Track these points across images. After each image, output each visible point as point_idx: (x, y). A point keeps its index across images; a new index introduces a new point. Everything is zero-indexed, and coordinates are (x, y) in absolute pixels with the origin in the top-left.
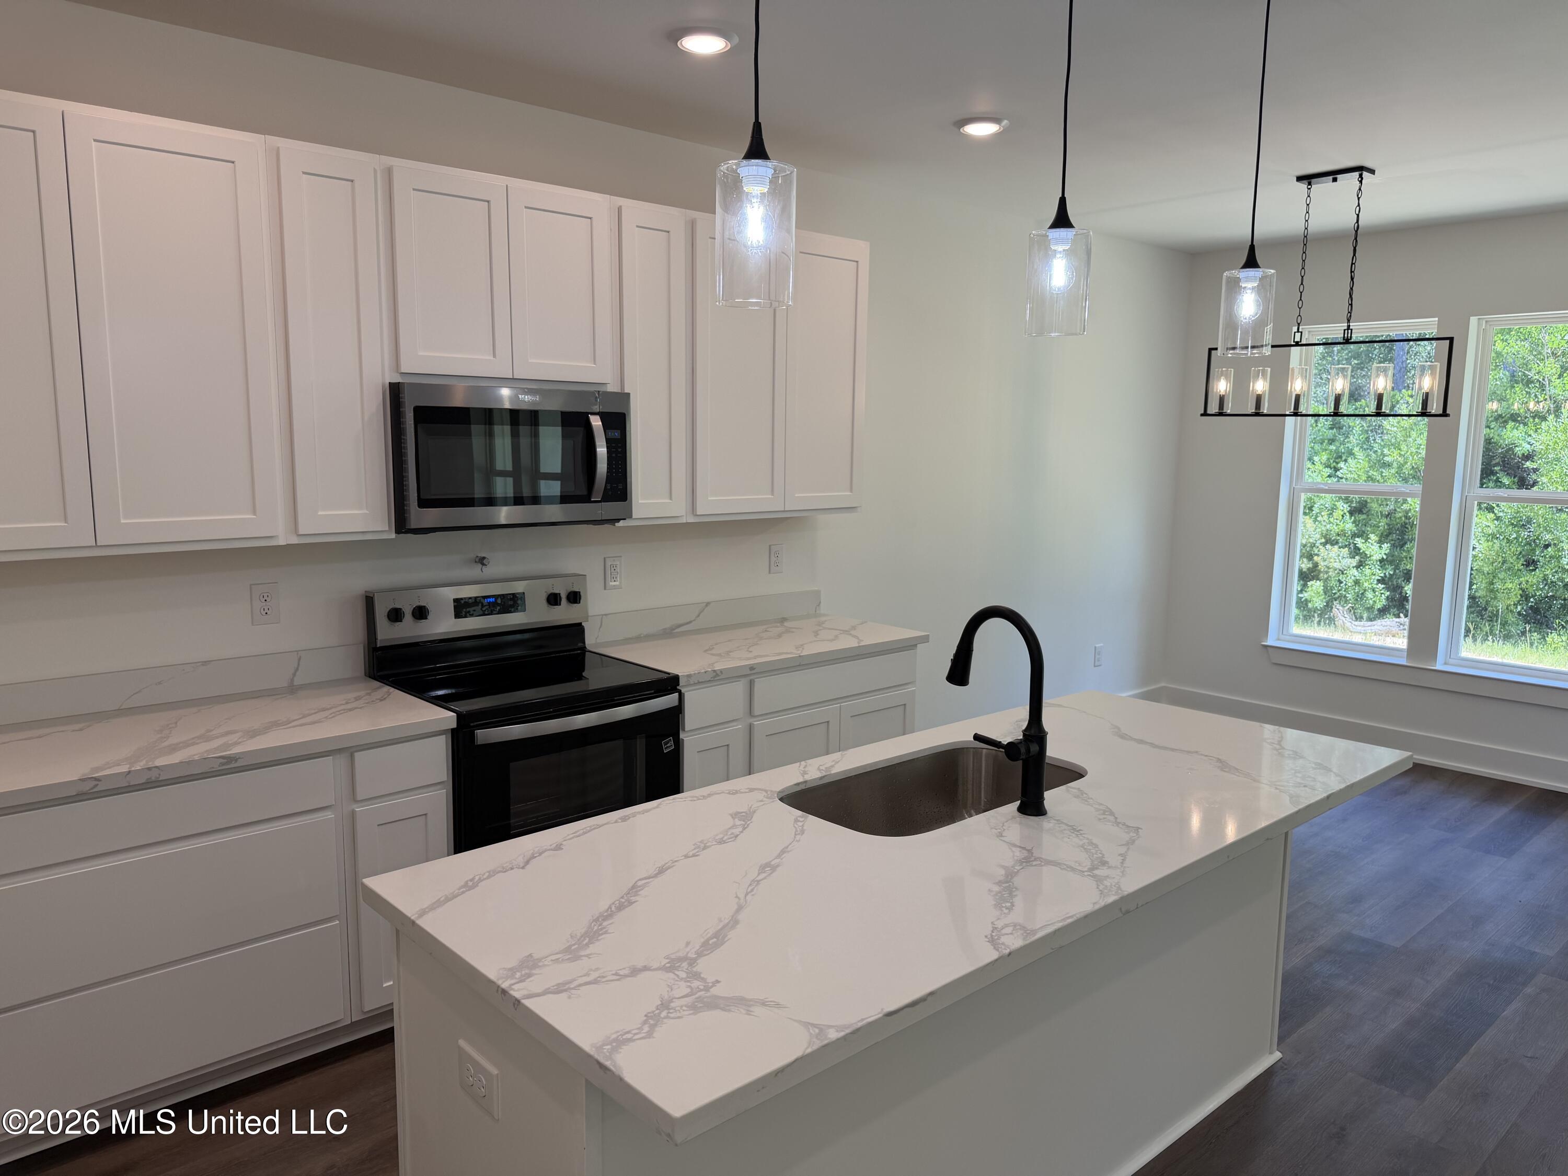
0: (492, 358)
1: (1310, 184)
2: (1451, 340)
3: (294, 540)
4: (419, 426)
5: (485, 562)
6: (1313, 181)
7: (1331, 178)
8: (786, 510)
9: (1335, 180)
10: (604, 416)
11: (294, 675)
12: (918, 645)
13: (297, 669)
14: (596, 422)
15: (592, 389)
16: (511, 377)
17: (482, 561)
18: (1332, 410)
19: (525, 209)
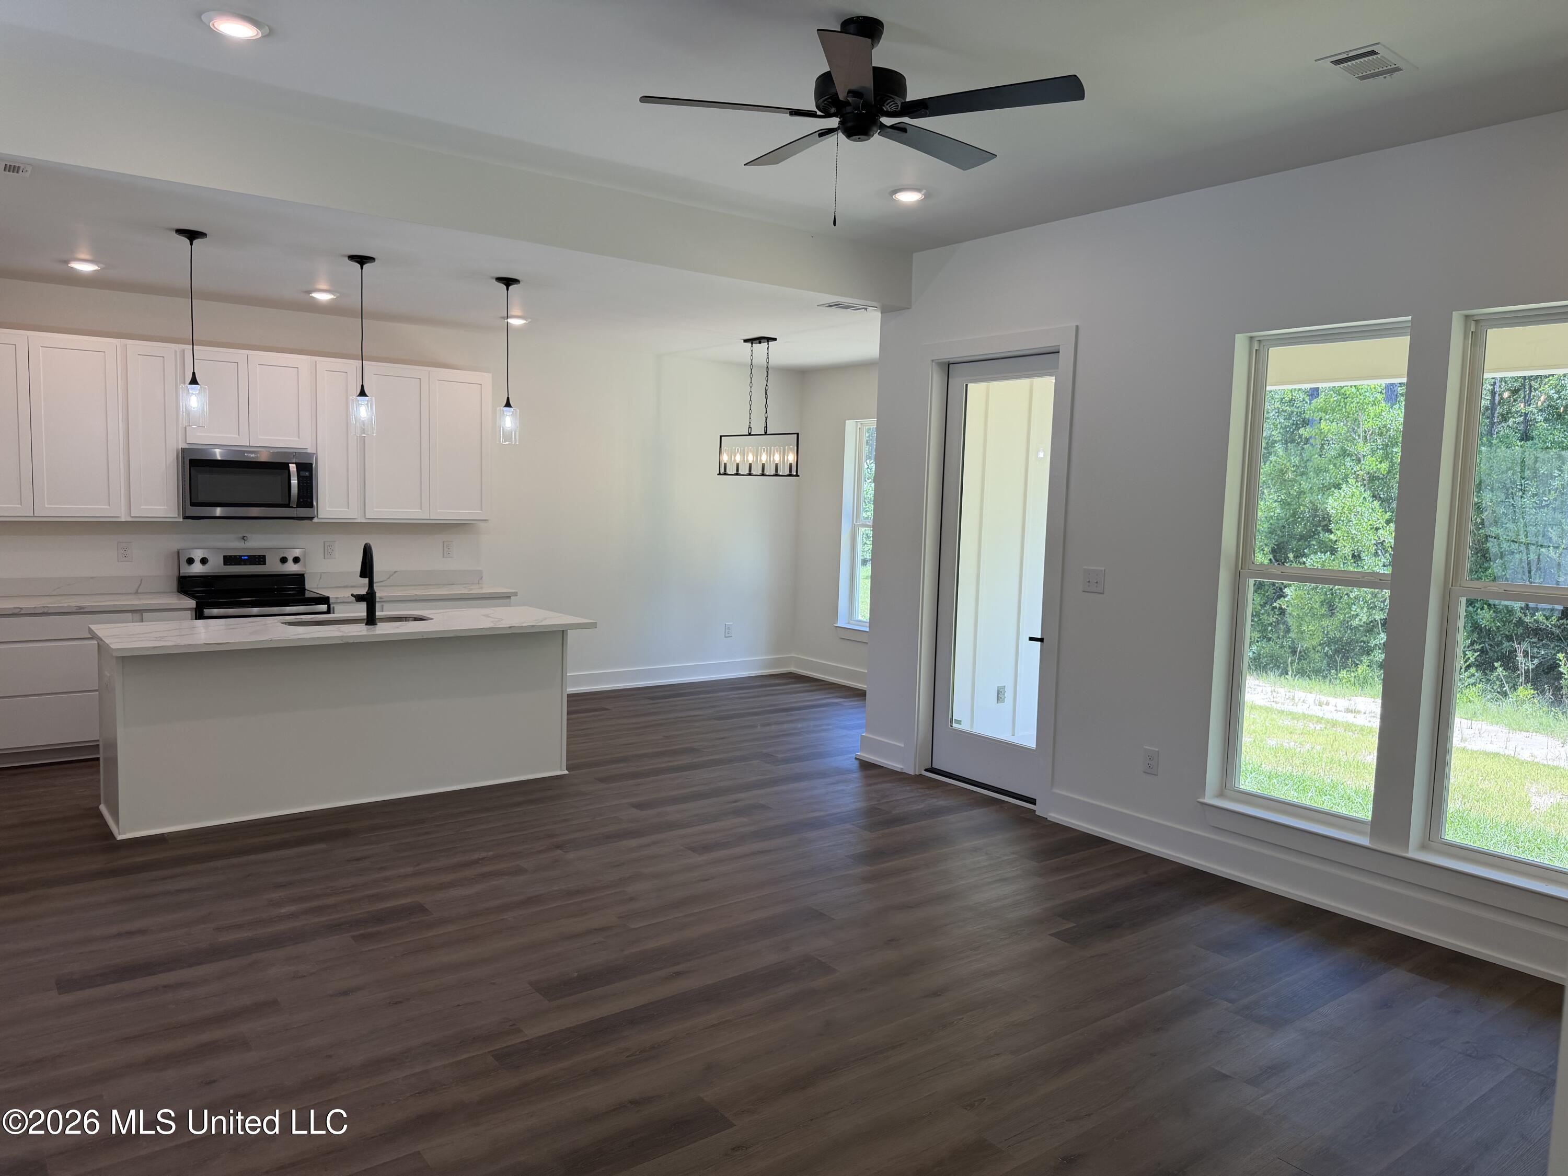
0: (238, 436)
1: (752, 344)
2: (798, 434)
3: (130, 519)
4: (192, 468)
5: (245, 538)
6: (754, 342)
7: (758, 341)
8: (431, 518)
9: (760, 343)
10: (299, 466)
11: (139, 587)
12: (512, 597)
13: (140, 585)
14: (293, 467)
15: (292, 450)
16: (248, 445)
17: (243, 538)
18: (761, 473)
19: (258, 366)
